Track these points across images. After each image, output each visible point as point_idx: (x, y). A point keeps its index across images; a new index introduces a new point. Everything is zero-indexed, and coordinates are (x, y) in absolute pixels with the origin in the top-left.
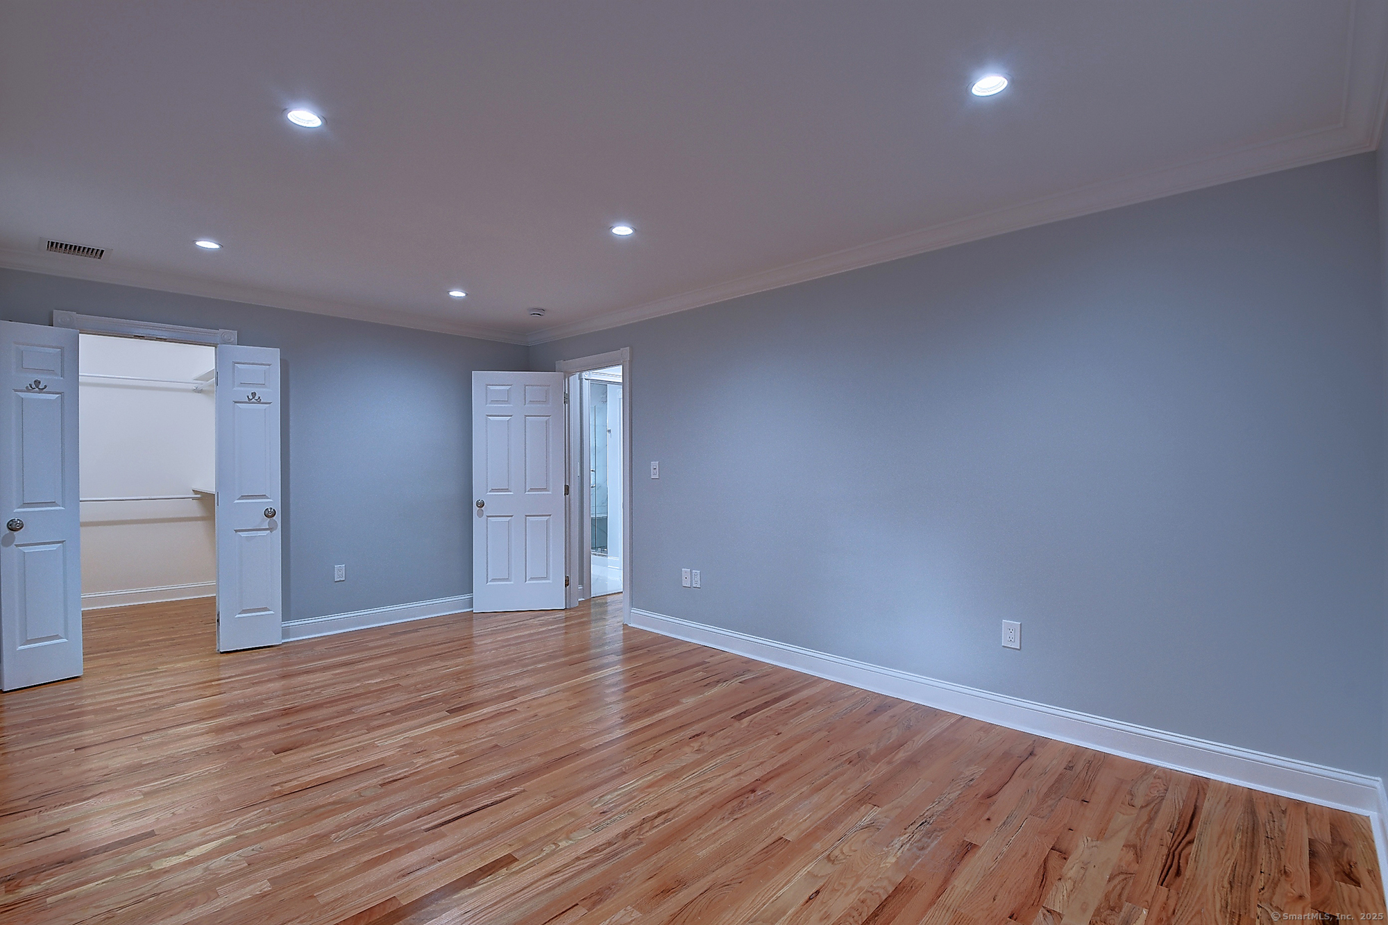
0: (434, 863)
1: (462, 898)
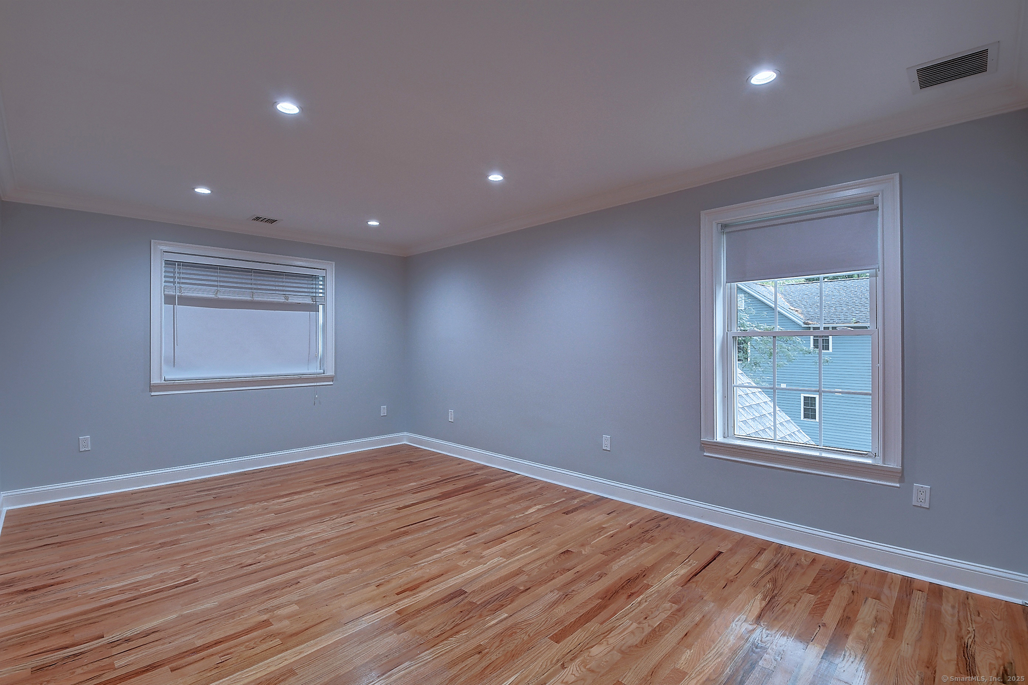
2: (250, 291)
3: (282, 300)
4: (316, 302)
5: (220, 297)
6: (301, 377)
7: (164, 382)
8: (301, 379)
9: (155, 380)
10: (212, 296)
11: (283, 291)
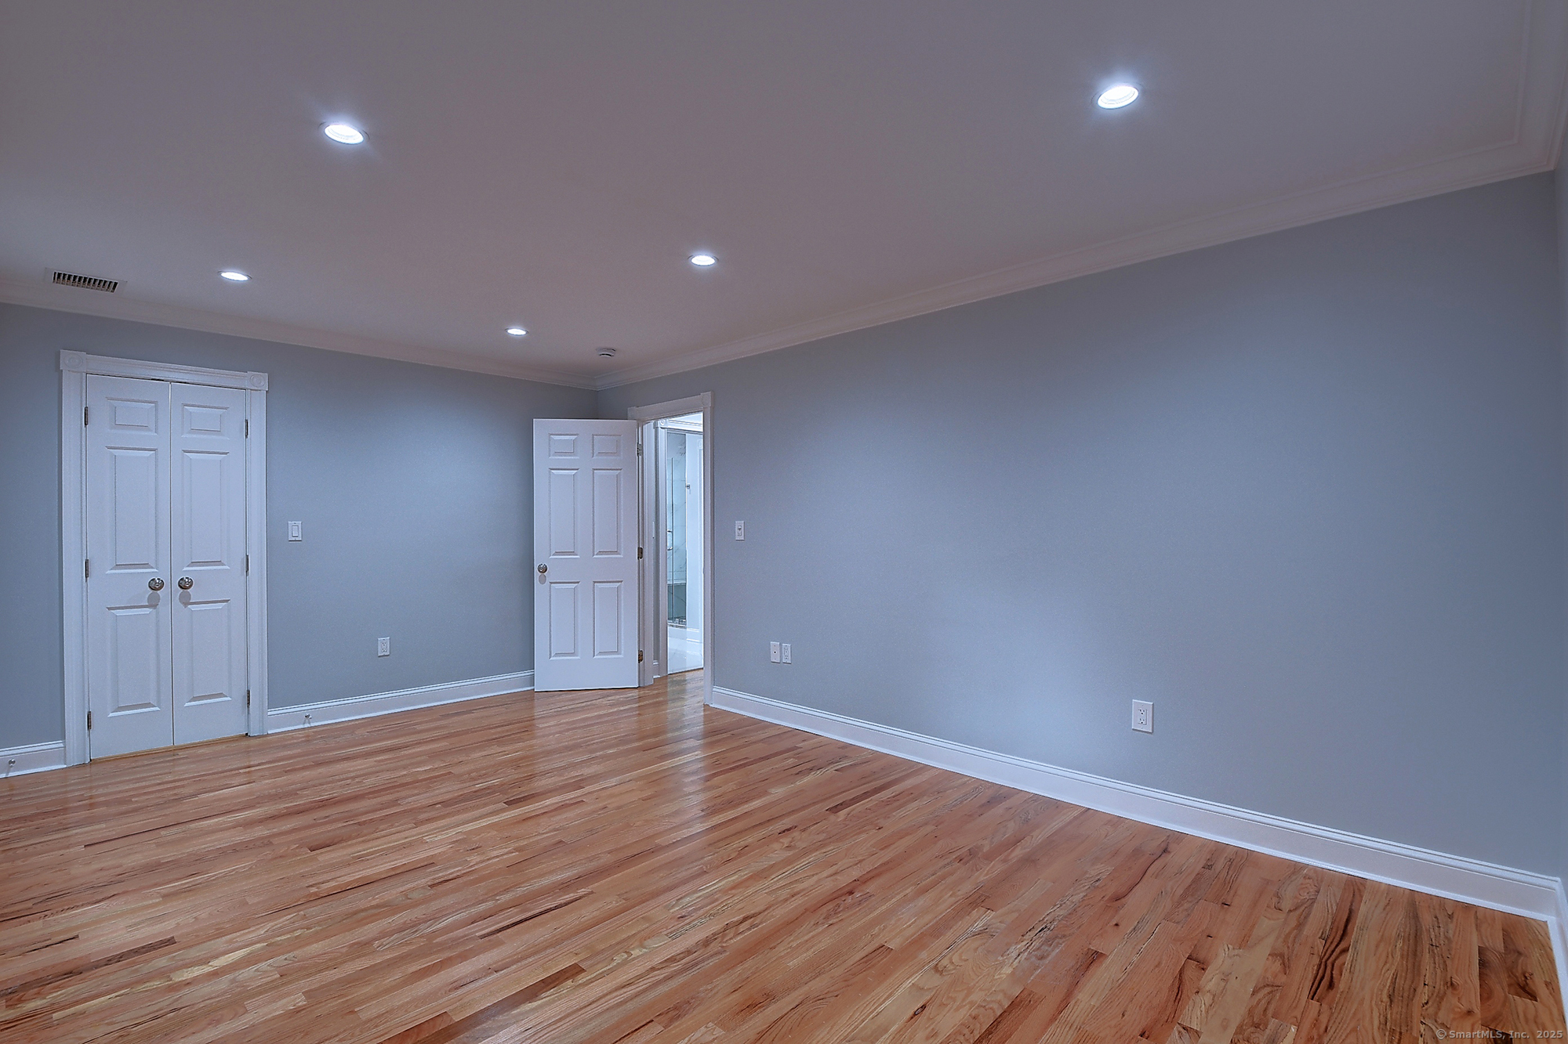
0: (491, 974)
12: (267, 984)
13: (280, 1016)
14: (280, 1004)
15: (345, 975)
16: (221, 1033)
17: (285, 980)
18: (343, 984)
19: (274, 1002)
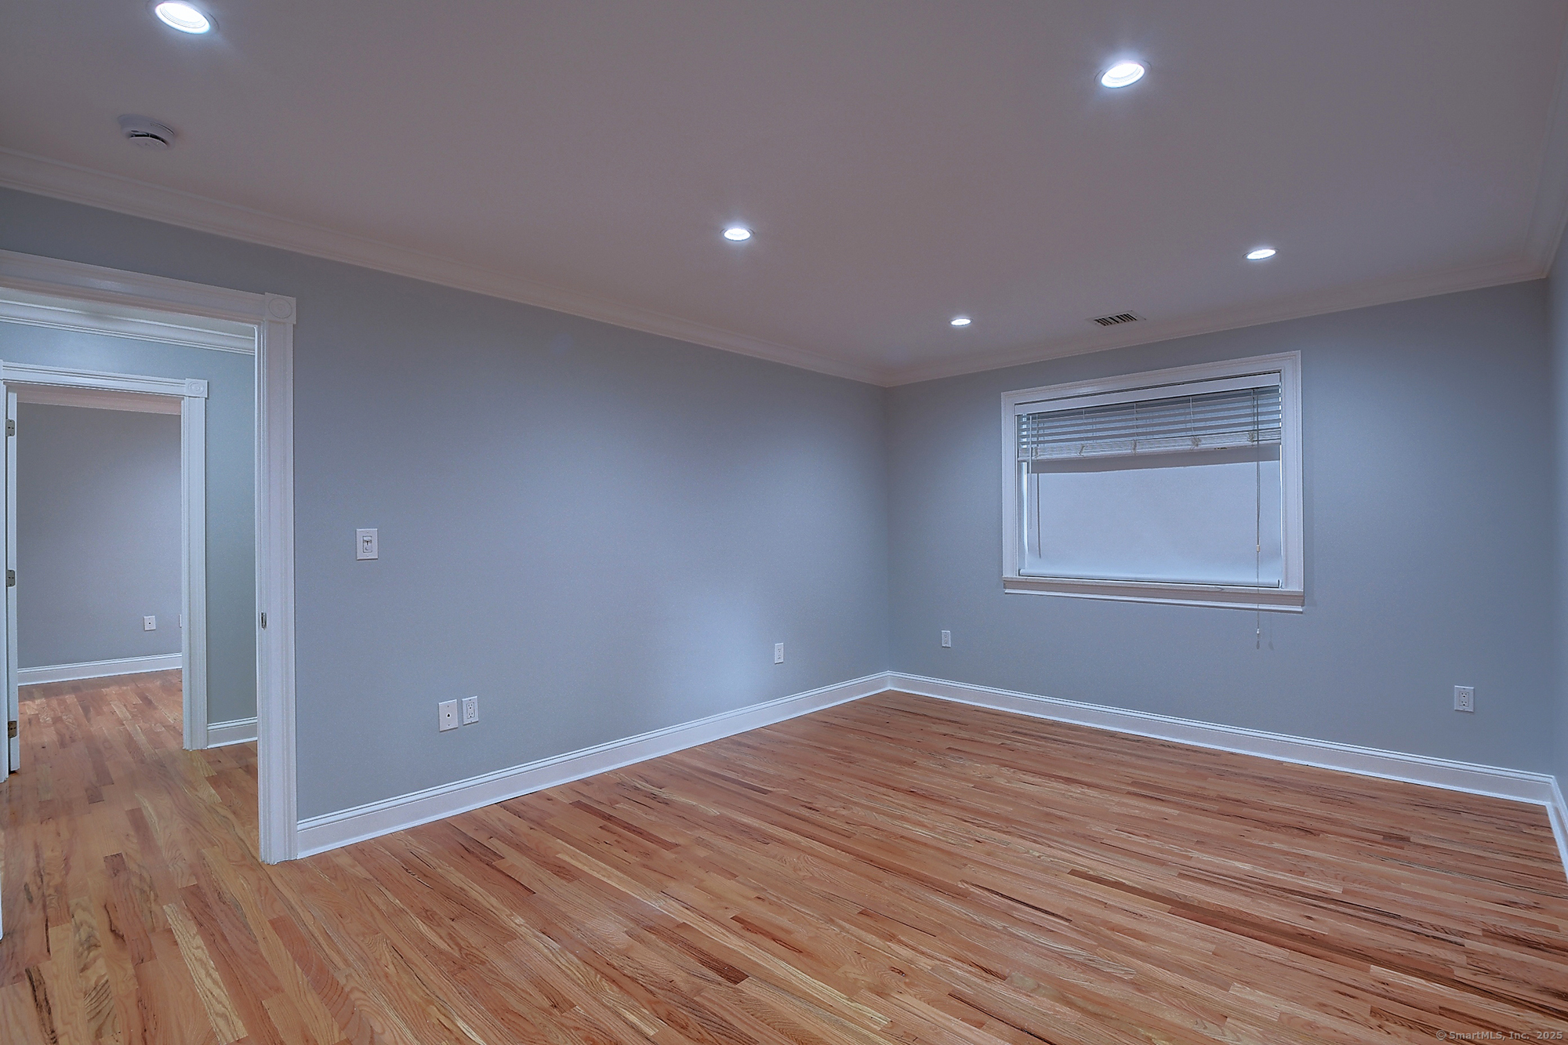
0: (1110, 905)
1: (1137, 884)
2: (1131, 438)
3: (1185, 445)
4: (1258, 441)
5: (1085, 455)
6: (1223, 589)
7: (1018, 577)
8: (1220, 592)
9: (1009, 574)
10: (1074, 455)
11: (1189, 429)
12: (1243, 1021)
13: (1261, 990)
14: (1251, 998)
15: (1185, 978)
16: (1316, 1014)
17: (1226, 1012)
18: (1196, 973)
19: (1255, 1003)
